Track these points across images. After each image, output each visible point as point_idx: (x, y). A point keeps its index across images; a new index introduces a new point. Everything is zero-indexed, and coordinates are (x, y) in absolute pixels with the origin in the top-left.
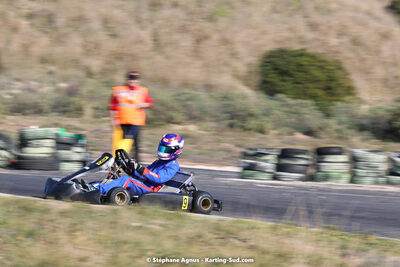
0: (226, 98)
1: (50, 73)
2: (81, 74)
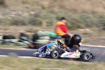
0: (101, 17)
1: (27, 8)
2: (40, 8)
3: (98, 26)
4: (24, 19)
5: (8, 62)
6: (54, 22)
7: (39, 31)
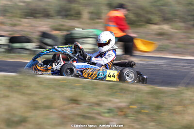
3: (184, 20)
4: (49, 5)
5: (19, 86)
6: (104, 11)
7: (76, 29)
